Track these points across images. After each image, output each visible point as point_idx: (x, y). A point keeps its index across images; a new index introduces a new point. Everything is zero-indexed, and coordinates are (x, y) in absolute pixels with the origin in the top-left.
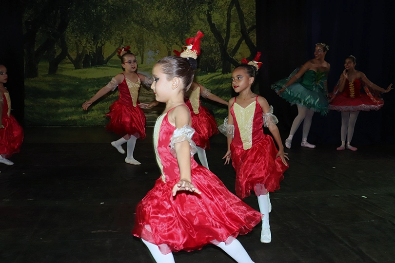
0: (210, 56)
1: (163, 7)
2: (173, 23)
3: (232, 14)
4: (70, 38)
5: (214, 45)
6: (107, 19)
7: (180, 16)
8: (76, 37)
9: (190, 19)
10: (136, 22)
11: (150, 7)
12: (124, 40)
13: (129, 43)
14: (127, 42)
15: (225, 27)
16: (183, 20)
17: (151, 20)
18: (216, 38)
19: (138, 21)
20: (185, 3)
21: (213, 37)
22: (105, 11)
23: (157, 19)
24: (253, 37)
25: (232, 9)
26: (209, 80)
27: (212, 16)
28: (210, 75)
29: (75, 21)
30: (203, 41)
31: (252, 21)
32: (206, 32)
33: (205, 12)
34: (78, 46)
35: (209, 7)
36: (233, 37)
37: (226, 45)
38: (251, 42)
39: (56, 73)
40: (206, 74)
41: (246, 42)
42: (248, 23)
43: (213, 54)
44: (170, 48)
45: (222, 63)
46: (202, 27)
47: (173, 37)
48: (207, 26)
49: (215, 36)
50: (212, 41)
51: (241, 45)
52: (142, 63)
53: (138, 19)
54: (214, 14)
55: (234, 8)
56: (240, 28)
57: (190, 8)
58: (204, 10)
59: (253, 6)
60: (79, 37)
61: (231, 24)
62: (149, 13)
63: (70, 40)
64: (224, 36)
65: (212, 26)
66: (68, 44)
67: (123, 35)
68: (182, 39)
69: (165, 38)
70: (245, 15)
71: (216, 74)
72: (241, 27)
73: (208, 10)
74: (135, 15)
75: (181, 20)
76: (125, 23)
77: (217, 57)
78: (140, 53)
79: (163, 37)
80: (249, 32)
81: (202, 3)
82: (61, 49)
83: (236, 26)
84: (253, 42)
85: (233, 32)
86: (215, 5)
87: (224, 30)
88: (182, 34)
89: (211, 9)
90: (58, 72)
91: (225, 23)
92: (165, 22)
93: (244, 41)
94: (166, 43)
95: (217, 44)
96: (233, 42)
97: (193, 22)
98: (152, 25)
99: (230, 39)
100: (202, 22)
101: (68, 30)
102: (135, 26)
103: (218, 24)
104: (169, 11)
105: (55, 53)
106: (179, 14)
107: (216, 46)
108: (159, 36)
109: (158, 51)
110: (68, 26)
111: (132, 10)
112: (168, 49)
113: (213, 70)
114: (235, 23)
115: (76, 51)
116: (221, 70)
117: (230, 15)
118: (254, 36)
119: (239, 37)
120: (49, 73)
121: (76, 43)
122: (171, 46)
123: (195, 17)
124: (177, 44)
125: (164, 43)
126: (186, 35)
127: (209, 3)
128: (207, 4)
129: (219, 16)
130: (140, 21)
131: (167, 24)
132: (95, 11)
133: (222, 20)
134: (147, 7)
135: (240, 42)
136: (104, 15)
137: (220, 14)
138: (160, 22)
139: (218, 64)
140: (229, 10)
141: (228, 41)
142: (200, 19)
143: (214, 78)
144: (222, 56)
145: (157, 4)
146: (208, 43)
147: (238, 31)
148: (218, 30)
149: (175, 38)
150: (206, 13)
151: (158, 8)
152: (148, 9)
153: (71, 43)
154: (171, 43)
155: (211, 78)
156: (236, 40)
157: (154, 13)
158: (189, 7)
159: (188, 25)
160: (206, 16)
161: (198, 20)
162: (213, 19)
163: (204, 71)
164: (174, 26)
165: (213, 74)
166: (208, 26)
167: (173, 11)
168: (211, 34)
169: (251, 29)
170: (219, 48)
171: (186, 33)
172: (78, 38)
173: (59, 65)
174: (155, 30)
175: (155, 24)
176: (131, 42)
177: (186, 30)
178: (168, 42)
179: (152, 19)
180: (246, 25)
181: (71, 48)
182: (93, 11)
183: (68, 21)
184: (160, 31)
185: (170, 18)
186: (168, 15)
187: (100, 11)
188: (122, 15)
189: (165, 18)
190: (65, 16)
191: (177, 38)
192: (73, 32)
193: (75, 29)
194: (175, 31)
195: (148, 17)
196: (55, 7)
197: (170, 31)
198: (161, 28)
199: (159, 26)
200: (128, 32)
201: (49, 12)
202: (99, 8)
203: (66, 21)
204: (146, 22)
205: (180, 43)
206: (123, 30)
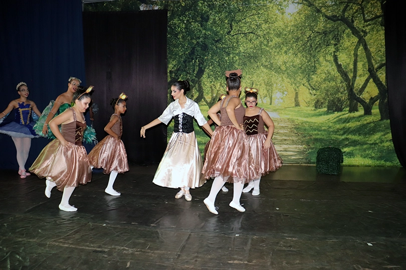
0: (337, 96)
1: (290, 51)
2: (300, 66)
3: (359, 54)
4: (206, 83)
5: (341, 85)
6: (239, 65)
7: (306, 59)
8: (211, 82)
9: (317, 61)
10: (266, 67)
11: (278, 52)
13: (259, 86)
15: (352, 67)
16: (310, 63)
18: (343, 78)
19: (267, 66)
20: (311, 46)
21: (340, 77)
22: (237, 58)
23: (285, 63)
24: (382, 76)
25: (359, 49)
26: (335, 119)
27: (339, 56)
28: (336, 114)
29: (211, 68)
30: (329, 81)
31: (380, 59)
32: (333, 73)
33: (331, 53)
34: (212, 90)
35: (335, 49)
36: (360, 76)
37: (353, 84)
38: (379, 80)
40: (333, 113)
41: (374, 81)
42: (376, 61)
43: (340, 93)
44: (298, 89)
45: (348, 103)
46: (328, 68)
47: (300, 79)
48: (333, 67)
49: (342, 76)
50: (339, 81)
51: (369, 84)
52: (271, 104)
53: (267, 64)
54: (341, 54)
55: (361, 47)
56: (367, 67)
57: (317, 51)
58: (330, 52)
59: (381, 44)
60: (214, 82)
61: (358, 63)
62: (277, 58)
63: (206, 85)
64: (351, 75)
65: (339, 67)
66: (204, 88)
67: (253, 79)
68: (309, 81)
69: (293, 80)
70: (372, 55)
71: (343, 113)
72: (369, 66)
73: (334, 52)
74: (264, 60)
75: (308, 63)
76: (255, 68)
77: (344, 96)
78: (269, 94)
79: (290, 79)
80: (377, 71)
81: (328, 45)
82: (198, 93)
83: (363, 65)
84: (381, 80)
85: (360, 72)
86: (341, 46)
87: (351, 70)
88: (309, 76)
89: (337, 50)
91: (352, 63)
92: (292, 65)
93: (371, 80)
94: (294, 85)
95: (344, 84)
96: (359, 82)
97: (319, 63)
98: (280, 68)
99: (357, 78)
100: (328, 63)
101: (204, 76)
102: (265, 70)
103: (345, 64)
104: (296, 55)
106: (306, 57)
107: (342, 86)
108: (287, 79)
109: (285, 93)
110: (205, 73)
111: (261, 56)
112: (295, 90)
113: (340, 110)
114: (362, 63)
115: (210, 94)
116: (348, 109)
117: (357, 54)
118: (382, 74)
119: (367, 76)
121: (211, 87)
122: (298, 87)
123: (321, 59)
124: (304, 85)
125: (292, 85)
126: (313, 76)
127: (335, 45)
128: (333, 46)
129: (346, 56)
130: (269, 66)
131: (294, 67)
132: (229, 58)
133: (349, 60)
134: (275, 52)
135: (367, 81)
136: (236, 61)
137: (347, 55)
138: (287, 65)
139: (345, 103)
140: (356, 50)
141: (355, 81)
142: (326, 61)
143: (340, 117)
144: (348, 96)
145: (285, 49)
146: (335, 83)
147: (365, 70)
148: (344, 70)
149: (302, 79)
150: (333, 55)
151: (286, 52)
152: (276, 54)
154: (298, 85)
155: (338, 117)
156: (364, 79)
157: (282, 58)
158: (316, 49)
159: (315, 67)
160: (332, 57)
161: (325, 62)
162: (339, 60)
163: (331, 110)
164: (301, 68)
165: (340, 113)
166: (335, 67)
167: (299, 55)
168: (338, 74)
169: (380, 67)
170: (346, 88)
171: (313, 74)
174: (283, 73)
175: (283, 68)
176: (260, 85)
177: (313, 71)
178: (295, 84)
179: (280, 63)
180: (374, 64)
181: (207, 91)
182: (227, 58)
183: (205, 68)
184: (288, 73)
185: (297, 61)
186: (295, 58)
187: (233, 58)
188: (252, 61)
189: (292, 61)
190: (202, 64)
191: (304, 79)
192: (209, 77)
193: (211, 75)
194: (302, 73)
195: (276, 61)
196: (194, 57)
197: (297, 73)
198: (289, 71)
199: (287, 69)
200: (257, 76)
201: (189, 62)
202: (231, 56)
203: (203, 69)
204: (274, 66)
205: (307, 84)
206: (253, 74)
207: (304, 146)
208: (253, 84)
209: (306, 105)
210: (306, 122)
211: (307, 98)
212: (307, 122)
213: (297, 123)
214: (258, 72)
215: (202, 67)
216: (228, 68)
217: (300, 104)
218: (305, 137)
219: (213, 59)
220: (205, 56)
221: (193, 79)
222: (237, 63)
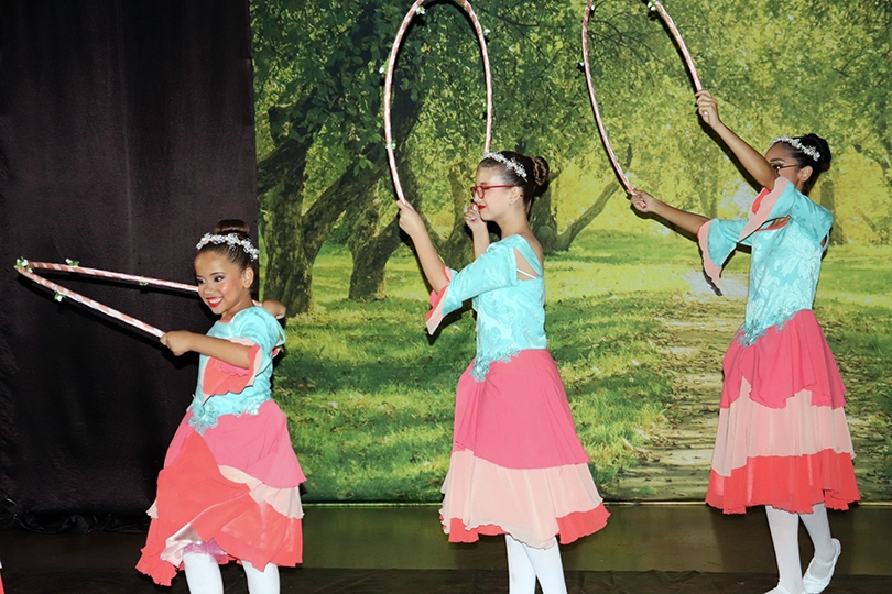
2: (840, 63)
4: (429, 159)
6: (568, 76)
7: (869, 31)
8: (451, 154)
12: (635, 152)
13: (656, 163)
14: (647, 158)
16: (885, 47)
17: (742, 63)
22: (559, 45)
23: (771, 55)
29: (447, 92)
34: (457, 188)
39: (378, 295)
47: (841, 121)
60: (464, 154)
62: (733, 35)
63: (429, 168)
66: (421, 181)
67: (633, 133)
68: (884, 126)
75: (877, 47)
76: (638, 84)
78: (703, 197)
88: (882, 105)
90: (385, 290)
92: (805, 63)
98: (747, 79)
101: (421, 129)
104: (819, 16)
105: (373, 217)
106: (868, 20)
108: (780, 124)
110: (422, 115)
115: (451, 206)
120: (350, 297)
121: (452, 176)
124: (858, 148)
131: (812, 71)
132: (523, 47)
136: (555, 58)
138: (780, 65)
149: (852, 123)
152: (729, 17)
153: (432, 176)
157: (756, 32)
164: (844, 73)
167: (836, 15)
172: (458, 157)
173: (389, 264)
174: (763, 101)
175: (764, 77)
176: (663, 157)
179: (747, 56)
181: (434, 195)
182: (514, 49)
183: (421, 95)
184: (783, 101)
185: (828, 43)
186: (817, 32)
187: (540, 45)
188: (624, 53)
189: (802, 46)
190: (411, 78)
191: (860, 123)
192: (441, 134)
193: (449, 124)
194: (852, 93)
195: (730, 50)
196: (374, 49)
197: (827, 97)
198: (787, 91)
199: (779, 83)
200: (649, 120)
201: (354, 69)
202: (534, 36)
203: (414, 97)
204: (723, 71)
205: (872, 143)
206: (630, 113)
207: (871, 418)
208: (630, 156)
209: (874, 236)
210: (875, 313)
211: (875, 206)
212: (882, 311)
213: (833, 319)
214: (653, 101)
215: (409, 92)
216: (523, 90)
217: (846, 232)
218: (873, 378)
219: (455, 54)
220: (423, 41)
221: (372, 145)
222: (560, 65)
